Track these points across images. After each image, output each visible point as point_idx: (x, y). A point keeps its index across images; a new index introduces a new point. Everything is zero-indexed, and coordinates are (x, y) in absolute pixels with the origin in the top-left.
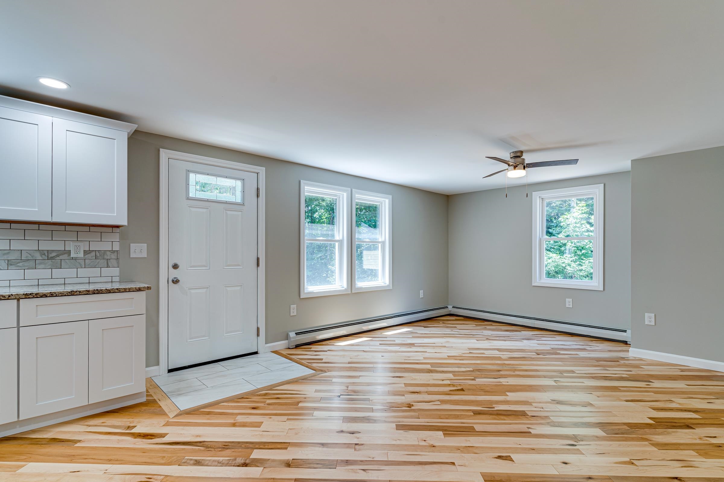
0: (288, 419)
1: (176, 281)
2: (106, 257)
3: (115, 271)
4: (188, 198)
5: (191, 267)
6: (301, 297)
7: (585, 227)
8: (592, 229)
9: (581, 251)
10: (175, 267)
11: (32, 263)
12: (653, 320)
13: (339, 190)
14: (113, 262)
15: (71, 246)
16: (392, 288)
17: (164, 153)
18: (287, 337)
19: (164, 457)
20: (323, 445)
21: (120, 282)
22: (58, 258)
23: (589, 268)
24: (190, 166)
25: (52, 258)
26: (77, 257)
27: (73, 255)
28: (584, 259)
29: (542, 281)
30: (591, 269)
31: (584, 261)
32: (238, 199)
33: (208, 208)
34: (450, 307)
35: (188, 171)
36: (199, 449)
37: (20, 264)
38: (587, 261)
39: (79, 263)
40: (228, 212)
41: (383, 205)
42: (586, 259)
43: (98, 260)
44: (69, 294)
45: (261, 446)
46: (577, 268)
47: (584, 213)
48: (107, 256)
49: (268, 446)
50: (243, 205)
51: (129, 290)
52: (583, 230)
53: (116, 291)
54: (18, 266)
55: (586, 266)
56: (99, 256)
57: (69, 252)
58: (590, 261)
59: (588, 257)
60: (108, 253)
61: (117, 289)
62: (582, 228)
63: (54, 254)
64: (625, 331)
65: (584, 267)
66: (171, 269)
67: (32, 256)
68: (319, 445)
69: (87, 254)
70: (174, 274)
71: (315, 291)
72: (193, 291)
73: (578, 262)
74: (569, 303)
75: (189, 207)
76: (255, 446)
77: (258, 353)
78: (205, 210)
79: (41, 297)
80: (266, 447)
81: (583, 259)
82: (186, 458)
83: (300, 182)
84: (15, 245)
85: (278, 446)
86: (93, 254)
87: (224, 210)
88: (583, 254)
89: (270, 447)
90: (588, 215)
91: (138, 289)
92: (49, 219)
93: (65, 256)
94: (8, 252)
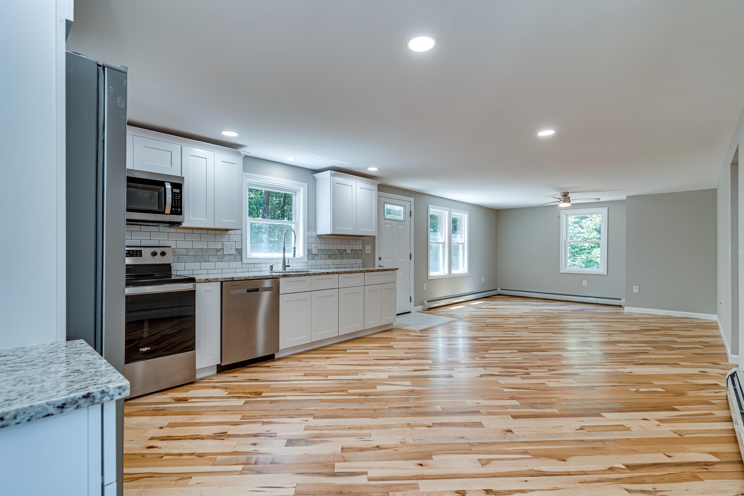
2: (358, 253)
3: (361, 261)
4: (385, 219)
5: (385, 259)
6: (429, 279)
7: (577, 229)
8: (582, 231)
9: (574, 249)
10: (380, 258)
11: (335, 256)
12: (638, 289)
13: (443, 209)
14: (360, 256)
15: (347, 247)
16: (469, 275)
18: (422, 304)
21: (362, 267)
22: (343, 254)
23: (580, 263)
24: (385, 200)
25: (341, 254)
26: (349, 253)
28: (577, 255)
29: (567, 269)
30: (582, 264)
31: (577, 258)
32: (401, 218)
34: (499, 289)
35: (385, 203)
38: (580, 258)
39: (349, 256)
40: (399, 226)
41: (463, 218)
42: (579, 256)
43: (355, 255)
46: (571, 263)
47: (576, 218)
50: (405, 222)
52: (576, 232)
53: (389, 270)
54: (332, 258)
55: (578, 262)
56: (355, 252)
57: (346, 250)
58: (582, 257)
59: (580, 254)
60: (358, 251)
62: (575, 230)
63: (342, 252)
64: (620, 299)
65: (577, 262)
66: (379, 260)
67: (336, 253)
70: (380, 263)
71: (434, 275)
73: (572, 259)
74: (585, 283)
75: (385, 224)
77: (411, 312)
78: (391, 226)
81: (575, 256)
83: (428, 206)
86: (353, 251)
87: (397, 225)
88: (576, 252)
90: (579, 219)
94: (328, 250)
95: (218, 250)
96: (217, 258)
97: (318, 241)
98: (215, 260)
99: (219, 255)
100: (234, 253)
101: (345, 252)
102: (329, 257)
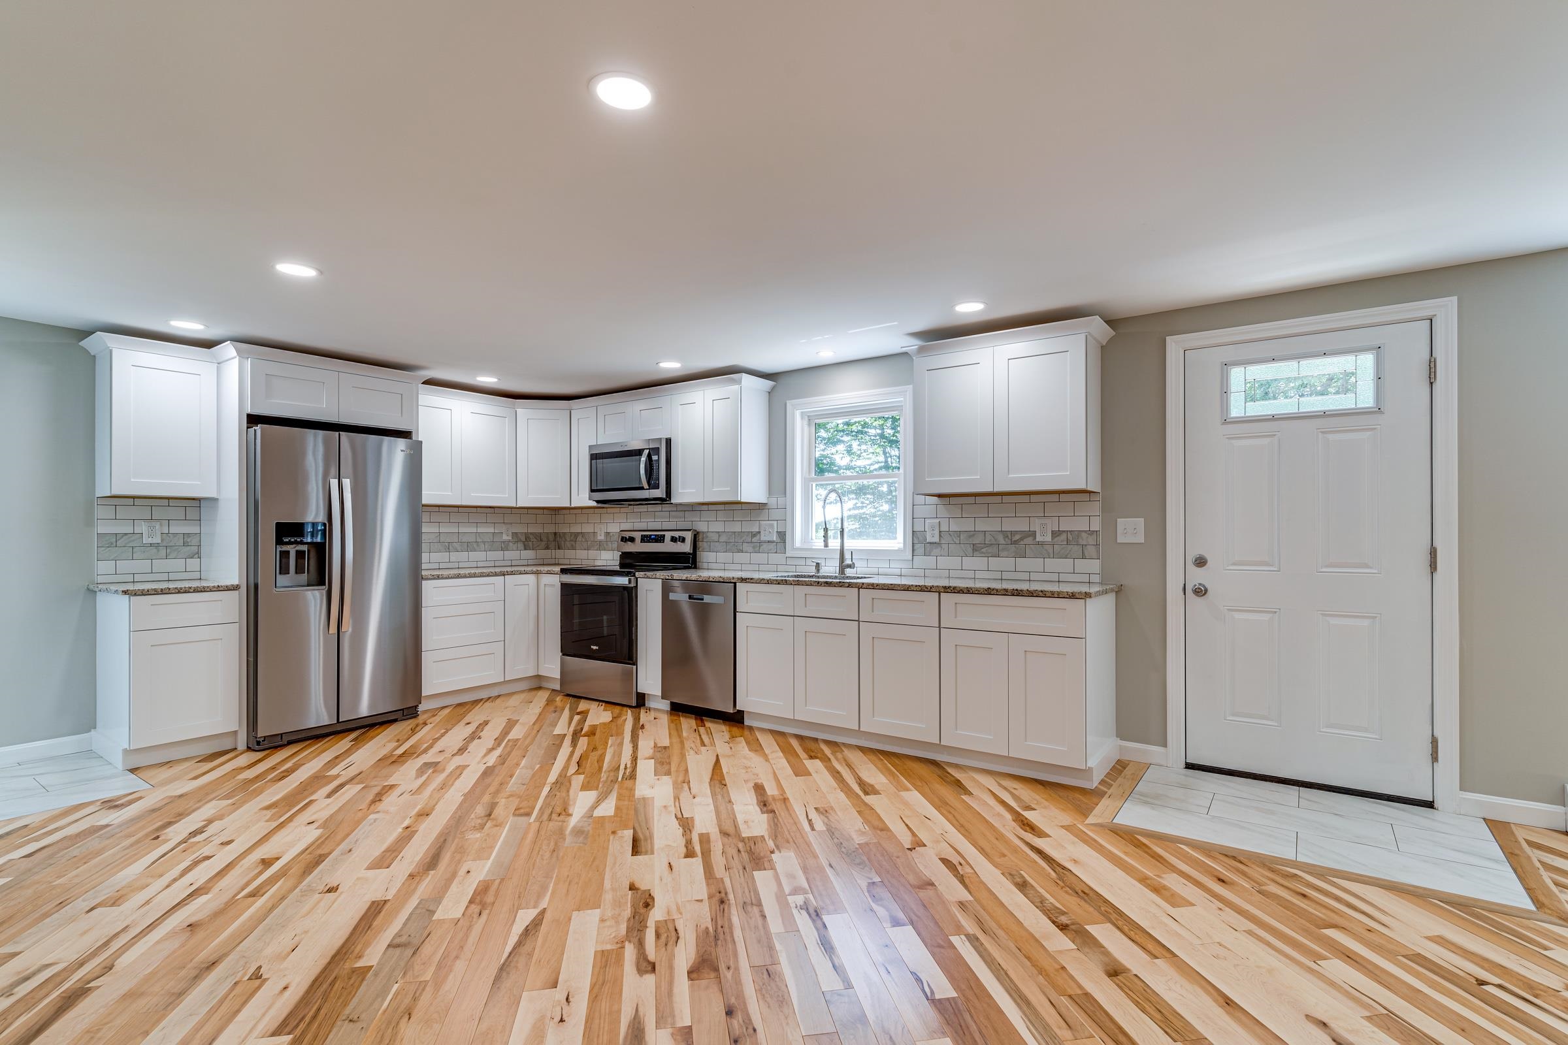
0: (1250, 933)
1: (1200, 592)
2: (1081, 542)
3: (1094, 566)
4: (1227, 421)
5: (1234, 564)
10: (1201, 562)
11: (996, 549)
14: (1091, 550)
15: (1036, 526)
17: (1173, 343)
19: (1004, 856)
20: (1228, 1003)
22: (1022, 543)
24: (1228, 353)
25: (1016, 542)
26: (1044, 542)
27: (1039, 538)
33: (1275, 435)
35: (1227, 365)
36: (1049, 873)
37: (984, 550)
39: (1046, 550)
40: (1330, 437)
43: (1070, 547)
44: (986, 592)
45: (1126, 929)
48: (1083, 540)
49: (1136, 934)
50: (1381, 410)
51: (1058, 595)
53: (1041, 593)
54: (982, 553)
56: (1071, 539)
57: (1034, 534)
60: (1084, 535)
61: (1042, 591)
63: (1017, 537)
66: (1191, 567)
67: (996, 540)
68: (1220, 999)
69: (1056, 537)
70: (1198, 576)
72: (1237, 615)
75: (1228, 438)
76: (1117, 920)
77: (1435, 806)
78: (1266, 441)
79: (959, 592)
80: (1132, 934)
82: (1022, 872)
84: (982, 526)
85: (1149, 945)
86: (1064, 536)
87: (1320, 435)
89: (1137, 938)
91: (1071, 595)
92: (990, 489)
93: (1029, 540)
94: (972, 534)
95: (754, 535)
96: (754, 547)
97: (943, 511)
98: (750, 549)
99: (754, 541)
100: (775, 539)
101: (1031, 538)
102: (974, 550)
